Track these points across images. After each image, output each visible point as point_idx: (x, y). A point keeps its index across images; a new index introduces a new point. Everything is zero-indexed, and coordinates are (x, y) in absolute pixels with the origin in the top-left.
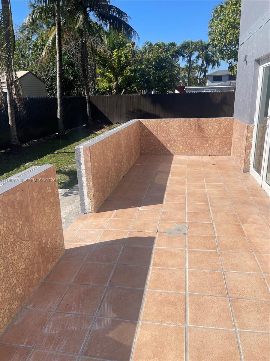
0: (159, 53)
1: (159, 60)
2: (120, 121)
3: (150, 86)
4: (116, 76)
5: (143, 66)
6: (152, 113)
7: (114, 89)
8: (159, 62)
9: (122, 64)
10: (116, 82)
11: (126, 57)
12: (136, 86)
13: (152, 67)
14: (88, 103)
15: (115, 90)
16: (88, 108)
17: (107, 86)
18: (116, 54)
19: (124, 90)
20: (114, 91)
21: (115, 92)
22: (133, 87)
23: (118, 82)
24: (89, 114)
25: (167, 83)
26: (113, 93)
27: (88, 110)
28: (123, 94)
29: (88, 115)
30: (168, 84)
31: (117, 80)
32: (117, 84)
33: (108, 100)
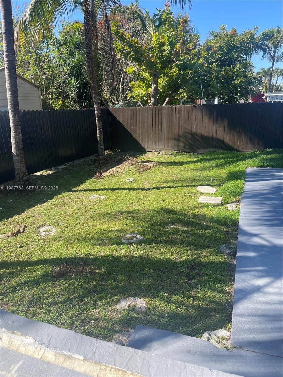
0: (229, 36)
1: (228, 49)
2: (157, 147)
3: (210, 92)
4: (156, 77)
5: (201, 60)
6: (210, 135)
7: (151, 98)
8: (228, 53)
9: (166, 56)
10: (155, 86)
11: (172, 44)
12: (185, 92)
13: (216, 62)
14: (98, 120)
15: (153, 98)
16: (98, 129)
17: (144, 93)
18: (156, 40)
19: (167, 99)
20: (151, 101)
21: (153, 101)
22: (181, 93)
23: (157, 85)
24: (100, 139)
25: (239, 86)
26: (150, 102)
27: (98, 132)
28: (166, 105)
29: (98, 140)
30: (241, 88)
31: (156, 82)
32: (156, 89)
33: (141, 114)
